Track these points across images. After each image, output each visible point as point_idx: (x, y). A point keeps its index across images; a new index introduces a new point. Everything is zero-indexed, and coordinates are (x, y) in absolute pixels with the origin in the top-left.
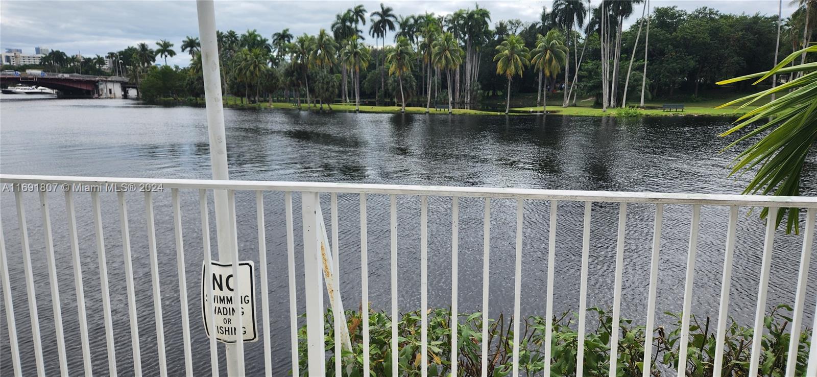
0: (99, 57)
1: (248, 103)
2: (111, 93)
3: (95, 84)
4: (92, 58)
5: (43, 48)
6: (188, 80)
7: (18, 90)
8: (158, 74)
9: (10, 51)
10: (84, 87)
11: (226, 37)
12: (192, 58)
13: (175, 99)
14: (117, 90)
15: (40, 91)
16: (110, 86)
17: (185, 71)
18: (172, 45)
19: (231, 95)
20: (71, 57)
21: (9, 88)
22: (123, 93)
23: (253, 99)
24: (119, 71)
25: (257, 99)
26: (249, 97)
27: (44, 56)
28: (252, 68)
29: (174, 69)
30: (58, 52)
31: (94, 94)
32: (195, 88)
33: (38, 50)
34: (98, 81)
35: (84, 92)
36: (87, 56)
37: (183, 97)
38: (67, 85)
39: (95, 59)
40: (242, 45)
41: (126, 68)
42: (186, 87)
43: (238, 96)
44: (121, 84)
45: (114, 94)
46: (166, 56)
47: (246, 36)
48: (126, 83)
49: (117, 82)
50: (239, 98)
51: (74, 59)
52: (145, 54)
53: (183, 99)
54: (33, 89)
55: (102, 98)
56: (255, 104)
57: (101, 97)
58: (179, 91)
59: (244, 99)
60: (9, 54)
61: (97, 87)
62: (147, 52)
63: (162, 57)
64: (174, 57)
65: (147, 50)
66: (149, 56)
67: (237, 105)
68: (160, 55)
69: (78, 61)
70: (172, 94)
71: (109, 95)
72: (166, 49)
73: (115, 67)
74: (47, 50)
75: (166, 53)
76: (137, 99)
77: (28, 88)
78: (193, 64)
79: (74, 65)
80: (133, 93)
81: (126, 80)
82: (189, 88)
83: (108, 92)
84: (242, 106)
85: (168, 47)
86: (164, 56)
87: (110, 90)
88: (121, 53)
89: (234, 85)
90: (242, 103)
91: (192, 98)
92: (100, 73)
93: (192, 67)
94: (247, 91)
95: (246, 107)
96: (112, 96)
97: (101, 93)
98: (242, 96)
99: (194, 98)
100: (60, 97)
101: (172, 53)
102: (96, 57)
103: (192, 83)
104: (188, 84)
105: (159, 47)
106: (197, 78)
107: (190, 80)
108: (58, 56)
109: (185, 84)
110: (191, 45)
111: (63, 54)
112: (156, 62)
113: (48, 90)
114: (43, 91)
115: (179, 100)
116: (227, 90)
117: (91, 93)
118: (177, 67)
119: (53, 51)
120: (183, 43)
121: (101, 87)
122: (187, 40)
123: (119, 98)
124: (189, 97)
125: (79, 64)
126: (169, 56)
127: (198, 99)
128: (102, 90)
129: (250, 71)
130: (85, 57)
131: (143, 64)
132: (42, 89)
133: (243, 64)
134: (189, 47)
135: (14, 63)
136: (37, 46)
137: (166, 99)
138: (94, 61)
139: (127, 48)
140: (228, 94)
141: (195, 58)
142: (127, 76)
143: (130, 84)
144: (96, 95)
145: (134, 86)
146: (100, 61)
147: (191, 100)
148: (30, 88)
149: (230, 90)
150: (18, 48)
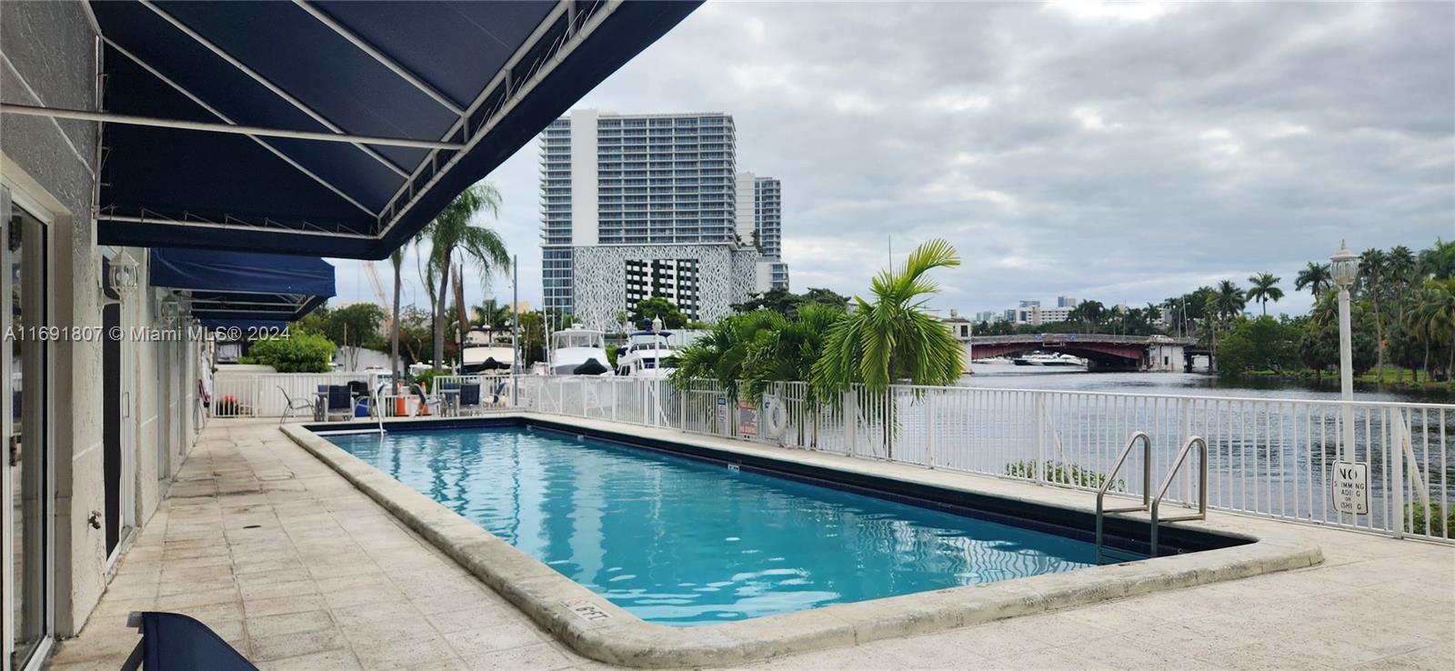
0: (1151, 306)
1: (1427, 380)
2: (1166, 363)
3: (1143, 350)
4: (1141, 309)
5: (1069, 297)
6: (1305, 340)
7: (1035, 360)
8: (1249, 331)
9: (1025, 304)
10: (1127, 355)
11: (1388, 259)
12: (1315, 301)
13: (1277, 373)
14: (1177, 358)
15: (1064, 361)
16: (1166, 352)
17: (1300, 322)
18: (1278, 280)
19: (1392, 366)
20: (1110, 309)
21: (1024, 356)
22: (1186, 363)
23: (1440, 373)
24: (1183, 329)
25: (1449, 372)
26: (1431, 368)
27: (1072, 309)
28: (1442, 313)
29: (1279, 321)
30: (1092, 302)
31: (1141, 365)
32: (1317, 354)
33: (1061, 302)
34: (1149, 345)
35: (1126, 361)
36: (1133, 307)
37: (1292, 369)
38: (1104, 351)
39: (1145, 309)
40: (1425, 272)
41: (1194, 323)
42: (1300, 352)
43: (1408, 367)
44: (1185, 348)
45: (1172, 364)
46: (1265, 300)
47: (1433, 252)
48: (1193, 347)
49: (1178, 345)
50: (1409, 371)
51: (1115, 311)
52: (1229, 298)
53: (1292, 372)
54: (1055, 358)
55: (1153, 372)
56: (1444, 383)
57: (1152, 369)
58: (1286, 359)
59: (1419, 373)
60: (1024, 309)
61: (1147, 354)
62: (1233, 295)
63: (1258, 301)
64: (1281, 299)
65: (1232, 291)
66: (1234, 301)
67: (1403, 384)
68: (1254, 298)
69: (1121, 315)
70: (1272, 363)
71: (1164, 366)
72: (1267, 288)
73: (1175, 321)
74: (1074, 300)
75: (1267, 295)
76: (1210, 372)
77: (1047, 356)
78: (1317, 311)
79: (1114, 321)
80: (1201, 362)
81: (1194, 341)
82: (1306, 353)
83: (1163, 362)
84: (1413, 386)
85: (1270, 283)
86: (1261, 299)
87: (1166, 358)
88: (1188, 298)
89: (1399, 345)
90: (1416, 380)
91: (1309, 370)
92: (1152, 330)
93: (1313, 317)
94: (1427, 357)
95: (1422, 387)
96: (1169, 367)
97: (1151, 363)
98: (1416, 366)
99: (1315, 371)
100: (1091, 370)
101: (1276, 294)
102: (1148, 307)
103: (1313, 344)
104: (1304, 345)
105: (1254, 286)
106: (1322, 334)
107: (1310, 339)
108: (1091, 310)
109: (1299, 346)
110: (1314, 277)
111: (1100, 304)
112: (1245, 310)
113: (1073, 359)
114: (1068, 361)
115: (1284, 375)
116: (1384, 354)
117: (1137, 364)
118: (1284, 318)
119: (1085, 301)
120: (1299, 276)
121: (1152, 354)
122: (1309, 269)
123: (1179, 371)
124: (1303, 370)
125: (1121, 319)
126: (1271, 301)
127: (1322, 372)
128: (1153, 358)
129: (1437, 319)
130: (1131, 308)
131: (1224, 315)
132: (1066, 358)
133: (1423, 306)
134: (1312, 280)
135: (1031, 321)
136: (1060, 296)
137: (1259, 372)
138: (1144, 313)
139: (1197, 289)
140: (1384, 364)
141: (1321, 300)
142: (1196, 336)
143: (1200, 348)
144: (1144, 367)
145: (1204, 351)
146: (1153, 312)
147: (1307, 374)
148: (1051, 357)
149: (1391, 355)
150: (1037, 300)
